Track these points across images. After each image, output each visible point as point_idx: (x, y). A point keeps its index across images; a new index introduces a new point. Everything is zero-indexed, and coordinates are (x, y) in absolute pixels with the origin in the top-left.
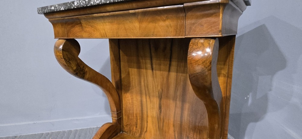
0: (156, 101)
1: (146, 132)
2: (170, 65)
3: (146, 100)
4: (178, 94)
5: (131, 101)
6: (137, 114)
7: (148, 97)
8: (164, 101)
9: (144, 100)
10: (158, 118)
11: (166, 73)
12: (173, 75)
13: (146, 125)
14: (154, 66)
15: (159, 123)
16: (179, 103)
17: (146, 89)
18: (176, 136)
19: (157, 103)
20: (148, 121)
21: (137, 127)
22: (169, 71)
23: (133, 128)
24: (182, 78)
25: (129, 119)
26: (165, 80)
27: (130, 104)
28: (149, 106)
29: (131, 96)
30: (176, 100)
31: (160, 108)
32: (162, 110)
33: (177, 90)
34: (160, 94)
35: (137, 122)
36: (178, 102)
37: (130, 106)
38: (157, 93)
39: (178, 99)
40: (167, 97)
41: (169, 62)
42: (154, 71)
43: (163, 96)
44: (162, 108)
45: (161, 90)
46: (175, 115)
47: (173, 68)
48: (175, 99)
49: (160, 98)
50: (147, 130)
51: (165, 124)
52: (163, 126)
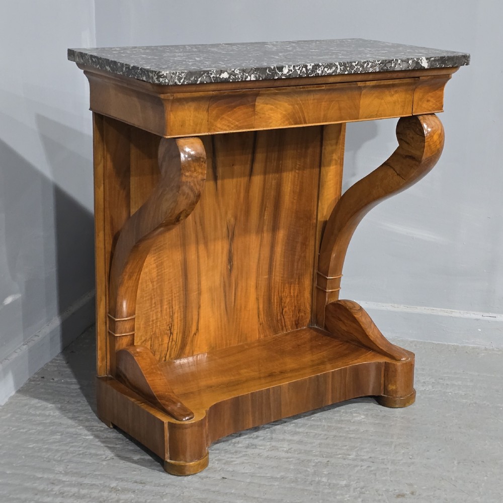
0: (220, 248)
1: (195, 334)
2: (253, 161)
3: (198, 257)
4: (265, 218)
5: (154, 274)
6: (172, 299)
7: (202, 247)
8: (238, 242)
9: (192, 256)
10: (225, 286)
11: (243, 181)
12: (257, 180)
13: (195, 317)
14: (220, 170)
15: (227, 294)
16: (267, 236)
17: (199, 228)
18: (261, 306)
19: (222, 253)
20: (202, 305)
21: (171, 333)
22: (251, 174)
23: (162, 341)
24: (274, 182)
25: (151, 323)
26: (242, 195)
27: (152, 282)
28: (203, 267)
29: (155, 260)
30: (262, 231)
31: (230, 260)
32: (235, 263)
33: (265, 210)
34: (230, 228)
35: (173, 321)
36: (265, 235)
37: (153, 286)
38: (225, 230)
39: (265, 228)
40: (246, 231)
41: (250, 156)
42: (219, 182)
43: (236, 232)
44: (235, 258)
45: (232, 220)
46: (258, 263)
47: (258, 166)
48: (260, 231)
49: (231, 236)
50: (197, 330)
51: (239, 293)
52: (235, 299)
